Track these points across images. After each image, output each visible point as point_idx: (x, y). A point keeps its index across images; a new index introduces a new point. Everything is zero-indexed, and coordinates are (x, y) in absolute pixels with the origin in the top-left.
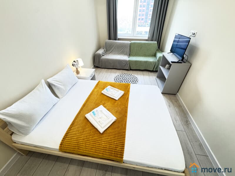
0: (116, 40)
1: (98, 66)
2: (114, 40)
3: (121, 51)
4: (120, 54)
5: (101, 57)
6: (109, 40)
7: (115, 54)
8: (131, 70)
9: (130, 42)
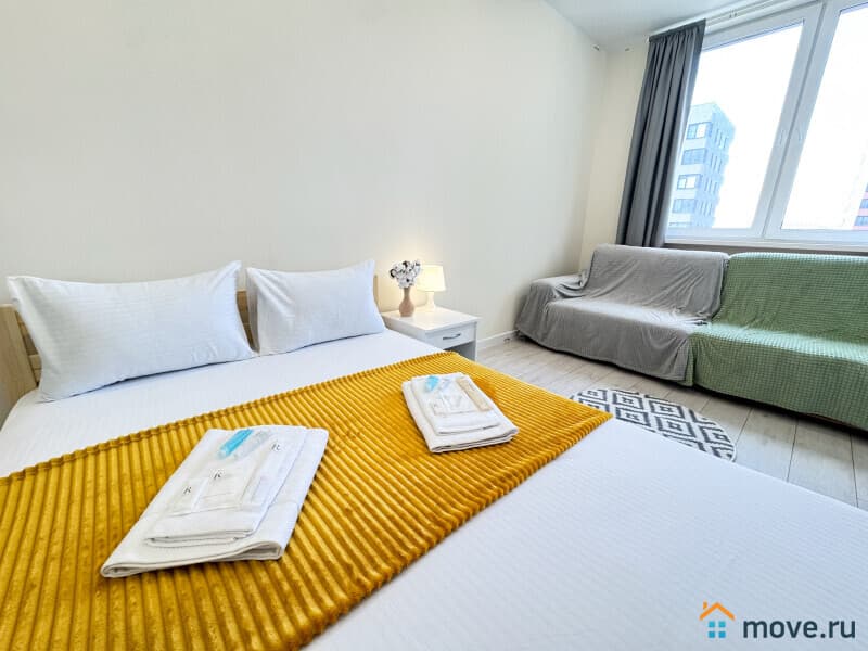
0: (652, 245)
1: (530, 336)
2: (643, 245)
3: (667, 291)
4: (655, 307)
5: (552, 298)
6: (617, 243)
7: (625, 301)
8: (698, 389)
9: (730, 257)
